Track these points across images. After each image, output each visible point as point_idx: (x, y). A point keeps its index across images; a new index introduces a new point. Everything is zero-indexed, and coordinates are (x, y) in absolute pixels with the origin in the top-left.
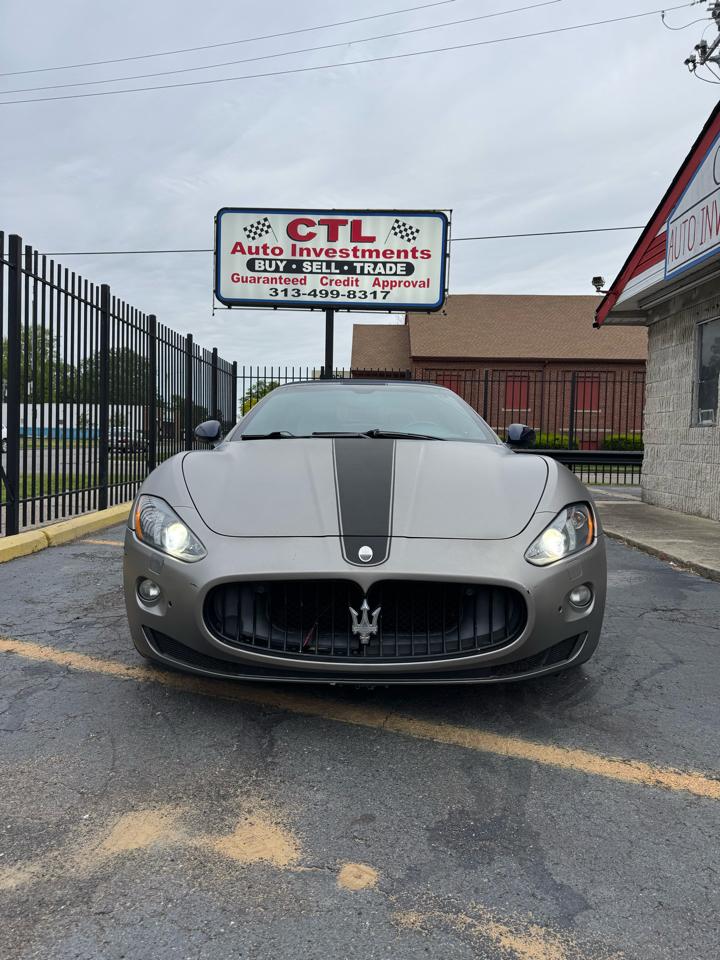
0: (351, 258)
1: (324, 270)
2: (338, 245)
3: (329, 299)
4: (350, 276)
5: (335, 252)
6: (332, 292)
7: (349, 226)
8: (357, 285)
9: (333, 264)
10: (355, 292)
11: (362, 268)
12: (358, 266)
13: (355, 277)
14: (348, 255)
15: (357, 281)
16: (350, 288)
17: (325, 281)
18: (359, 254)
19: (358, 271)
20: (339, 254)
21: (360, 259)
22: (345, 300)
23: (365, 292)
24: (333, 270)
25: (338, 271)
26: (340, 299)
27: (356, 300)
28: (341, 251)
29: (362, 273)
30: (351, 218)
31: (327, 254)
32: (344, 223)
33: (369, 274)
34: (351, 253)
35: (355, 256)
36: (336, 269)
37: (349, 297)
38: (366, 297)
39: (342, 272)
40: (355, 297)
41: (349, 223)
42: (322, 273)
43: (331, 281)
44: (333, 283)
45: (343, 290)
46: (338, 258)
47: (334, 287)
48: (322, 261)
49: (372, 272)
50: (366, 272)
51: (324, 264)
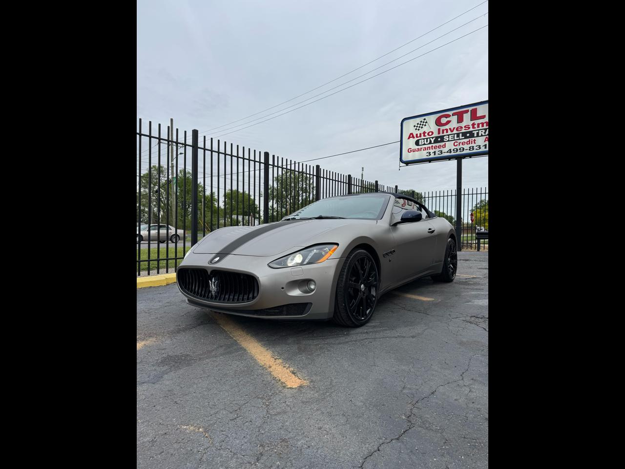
0: (471, 129)
1: (456, 138)
2: (463, 124)
3: (458, 153)
4: (471, 139)
5: (462, 128)
6: (460, 149)
7: (469, 113)
8: (475, 143)
9: (461, 135)
10: (473, 147)
11: (478, 134)
12: (475, 133)
13: (473, 139)
14: (469, 128)
15: (475, 140)
16: (471, 145)
17: (456, 144)
18: (476, 126)
19: (475, 135)
20: (464, 128)
21: (477, 129)
22: (468, 152)
23: (480, 146)
24: (461, 137)
25: (463, 137)
26: (465, 152)
27: (475, 151)
28: (465, 127)
29: (478, 136)
30: (470, 109)
31: (457, 129)
32: (467, 112)
33: (482, 135)
34: (471, 127)
35: (473, 128)
36: (462, 136)
37: (470, 150)
38: (480, 148)
39: (466, 137)
40: (473, 149)
41: (470, 111)
42: (454, 140)
43: (459, 143)
44: (461, 144)
45: (466, 147)
46: (463, 131)
47: (461, 146)
48: (454, 134)
49: (483, 134)
50: (480, 135)
51: (456, 135)
